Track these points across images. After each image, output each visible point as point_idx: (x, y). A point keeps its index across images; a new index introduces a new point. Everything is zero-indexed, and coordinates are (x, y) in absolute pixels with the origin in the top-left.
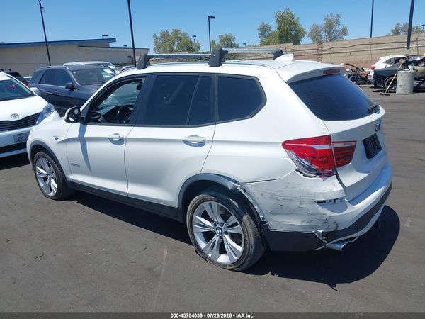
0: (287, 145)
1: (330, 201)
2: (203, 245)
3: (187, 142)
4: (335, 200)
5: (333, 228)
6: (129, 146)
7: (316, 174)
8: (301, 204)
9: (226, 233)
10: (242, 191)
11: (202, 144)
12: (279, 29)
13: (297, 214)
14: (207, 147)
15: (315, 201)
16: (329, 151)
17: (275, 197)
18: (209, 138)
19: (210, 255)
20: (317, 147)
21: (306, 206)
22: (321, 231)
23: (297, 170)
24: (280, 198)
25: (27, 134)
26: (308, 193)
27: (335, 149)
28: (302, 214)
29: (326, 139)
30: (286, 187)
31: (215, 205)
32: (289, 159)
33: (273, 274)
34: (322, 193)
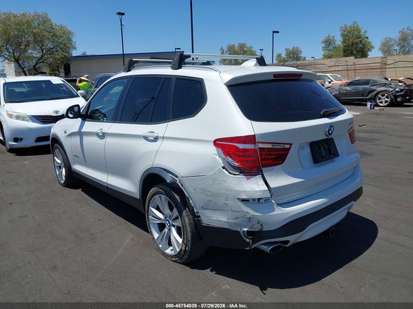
0: (217, 143)
1: (254, 200)
2: (156, 235)
3: (146, 138)
4: (259, 199)
5: (257, 228)
6: (108, 140)
7: (241, 173)
8: (226, 200)
9: (174, 226)
10: (180, 185)
11: (156, 139)
12: (344, 42)
13: (223, 210)
14: (159, 142)
15: (238, 199)
16: (255, 150)
17: (205, 192)
18: (161, 135)
19: (160, 246)
20: (241, 146)
21: (230, 202)
22: (246, 229)
23: (223, 168)
24: (209, 194)
25: (50, 128)
26: (231, 190)
27: (260, 149)
28: (227, 211)
29: (251, 139)
30: (214, 183)
31: (163, 197)
32: (217, 157)
33: (212, 271)
34: (244, 191)
